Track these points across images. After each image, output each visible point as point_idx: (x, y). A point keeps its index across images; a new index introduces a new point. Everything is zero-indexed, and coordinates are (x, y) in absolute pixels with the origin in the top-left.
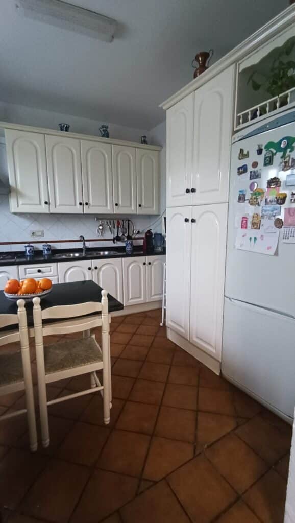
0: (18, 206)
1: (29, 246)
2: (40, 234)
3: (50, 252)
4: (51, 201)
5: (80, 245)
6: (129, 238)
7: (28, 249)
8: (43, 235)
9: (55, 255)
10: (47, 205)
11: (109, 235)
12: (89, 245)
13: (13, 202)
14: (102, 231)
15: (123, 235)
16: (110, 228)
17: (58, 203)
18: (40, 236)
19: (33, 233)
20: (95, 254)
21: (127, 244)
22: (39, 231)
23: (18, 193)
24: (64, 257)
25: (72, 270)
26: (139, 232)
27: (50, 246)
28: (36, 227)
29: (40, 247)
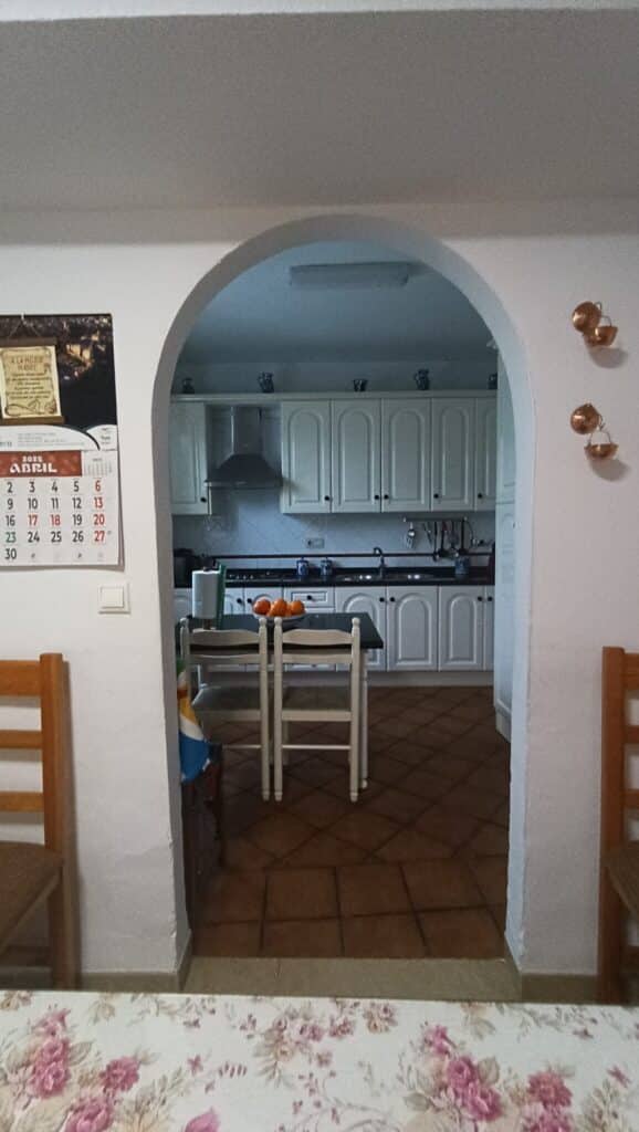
0: (290, 504)
1: (301, 561)
2: (318, 543)
3: (331, 571)
4: (334, 495)
5: (375, 563)
6: (462, 552)
7: (300, 565)
8: (323, 545)
9: (337, 576)
10: (328, 502)
11: (426, 546)
12: (390, 562)
13: (284, 499)
14: (415, 540)
15: (453, 547)
16: (429, 535)
17: (344, 498)
18: (318, 547)
19: (309, 543)
20: (397, 578)
21: (457, 563)
22: (317, 540)
23: (292, 487)
24: (347, 579)
25: (357, 599)
26: (482, 542)
27: (330, 562)
28: (313, 534)
29: (318, 562)
